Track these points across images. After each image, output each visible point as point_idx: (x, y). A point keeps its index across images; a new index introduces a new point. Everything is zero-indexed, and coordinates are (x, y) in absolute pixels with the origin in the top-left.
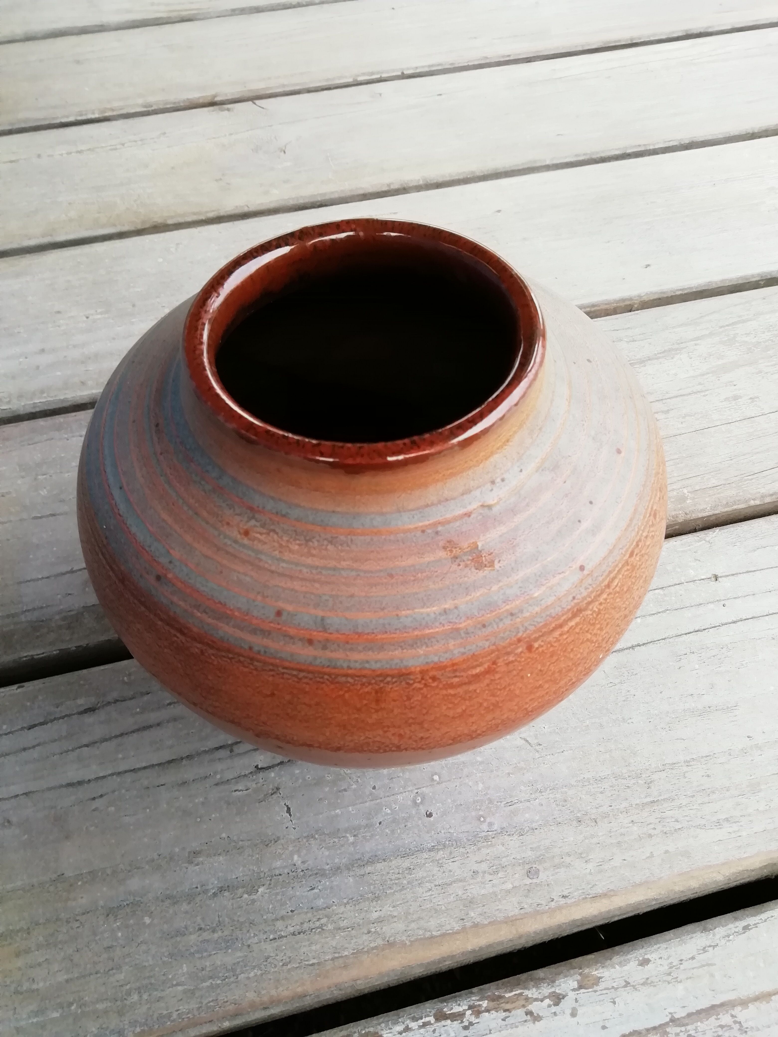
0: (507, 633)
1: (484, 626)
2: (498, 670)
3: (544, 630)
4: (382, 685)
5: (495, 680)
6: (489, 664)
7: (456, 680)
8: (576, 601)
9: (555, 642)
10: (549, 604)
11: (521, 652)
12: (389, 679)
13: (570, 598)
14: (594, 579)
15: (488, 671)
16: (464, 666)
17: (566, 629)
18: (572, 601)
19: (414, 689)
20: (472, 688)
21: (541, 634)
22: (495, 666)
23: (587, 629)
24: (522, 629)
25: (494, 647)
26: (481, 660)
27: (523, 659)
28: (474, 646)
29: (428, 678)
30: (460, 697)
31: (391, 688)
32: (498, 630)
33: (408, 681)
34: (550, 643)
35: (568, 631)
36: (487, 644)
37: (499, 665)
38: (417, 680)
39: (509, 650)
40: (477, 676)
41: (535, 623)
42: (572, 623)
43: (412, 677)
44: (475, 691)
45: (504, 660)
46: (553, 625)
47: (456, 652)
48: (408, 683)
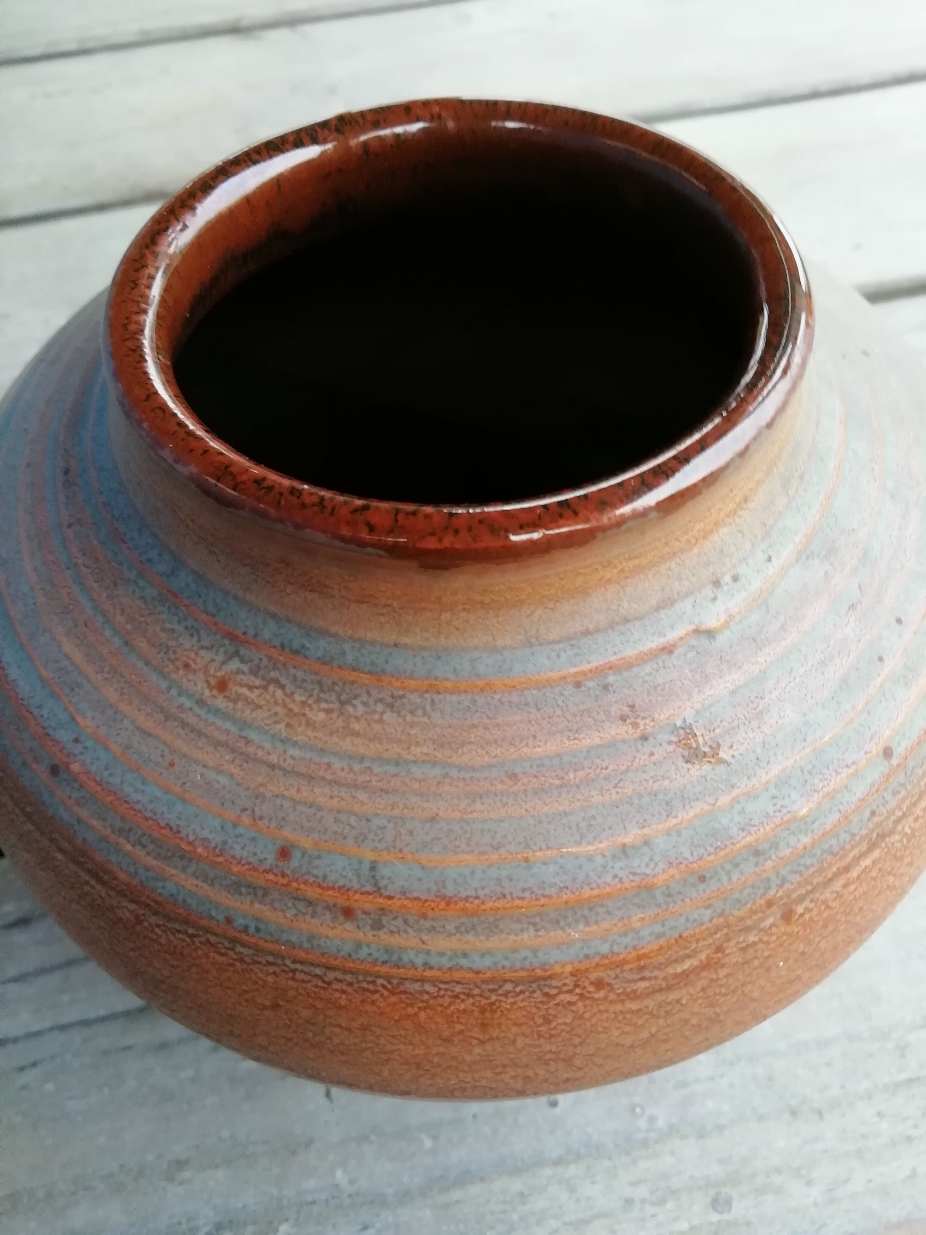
0: (748, 890)
1: (702, 879)
2: (726, 960)
3: (815, 881)
4: (494, 998)
5: (717, 979)
6: (708, 951)
7: (644, 984)
8: (876, 819)
9: (835, 899)
10: (828, 827)
11: (771, 926)
12: (509, 987)
13: (867, 813)
14: (909, 774)
15: (705, 966)
16: (661, 959)
17: (854, 873)
18: (869, 819)
19: (558, 1004)
20: (672, 996)
21: (810, 888)
22: (720, 955)
23: (889, 869)
24: (775, 881)
25: (721, 920)
26: (694, 946)
27: (774, 938)
28: (682, 920)
29: (587, 983)
30: (650, 1013)
31: (512, 1004)
32: (729, 887)
33: (546, 990)
34: (825, 902)
35: (859, 877)
36: (707, 914)
37: (728, 951)
38: (566, 988)
39: (749, 922)
40: (685, 974)
41: (802, 868)
42: (866, 862)
43: (554, 983)
44: (678, 1001)
45: (738, 943)
46: (834, 869)
47: (645, 933)
48: (546, 995)
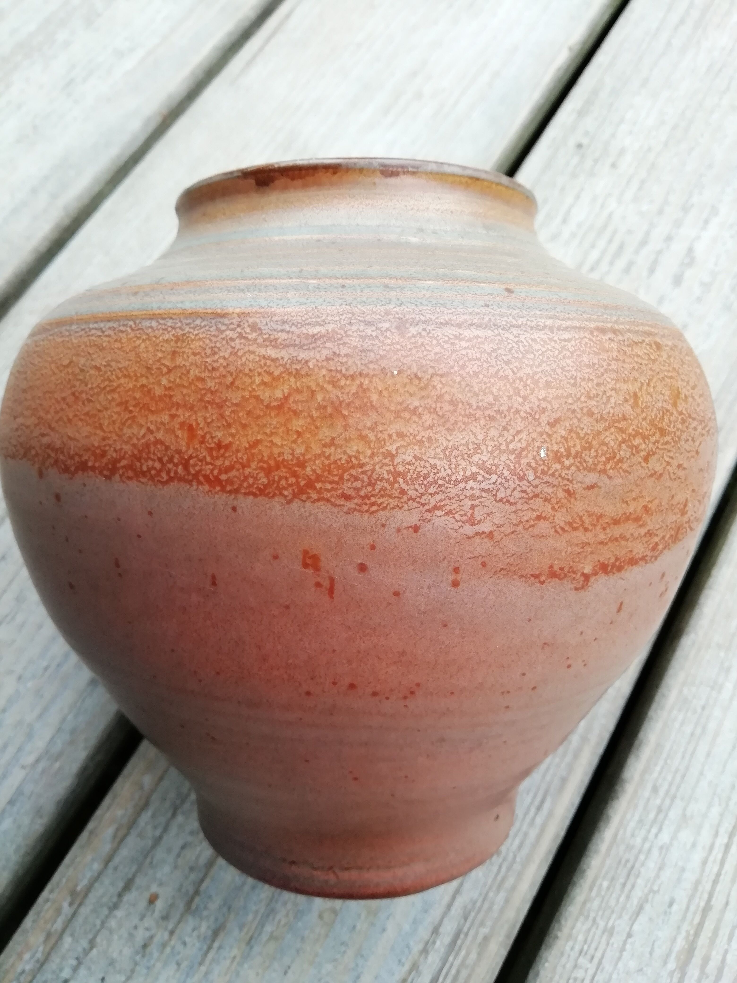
0: (373, 300)
2: (347, 340)
3: (429, 316)
6: (334, 326)
8: (489, 309)
9: (445, 342)
13: (482, 303)
15: (330, 337)
16: (298, 319)
17: (467, 333)
18: (483, 306)
20: (304, 355)
21: (423, 318)
22: (342, 332)
24: (395, 302)
25: (348, 307)
26: (324, 318)
28: (321, 300)
32: (360, 294)
34: (436, 338)
36: (339, 302)
37: (350, 333)
39: (369, 318)
40: (314, 338)
41: (418, 303)
42: (480, 333)
43: (226, 321)
45: (358, 330)
46: (446, 318)
48: (218, 329)
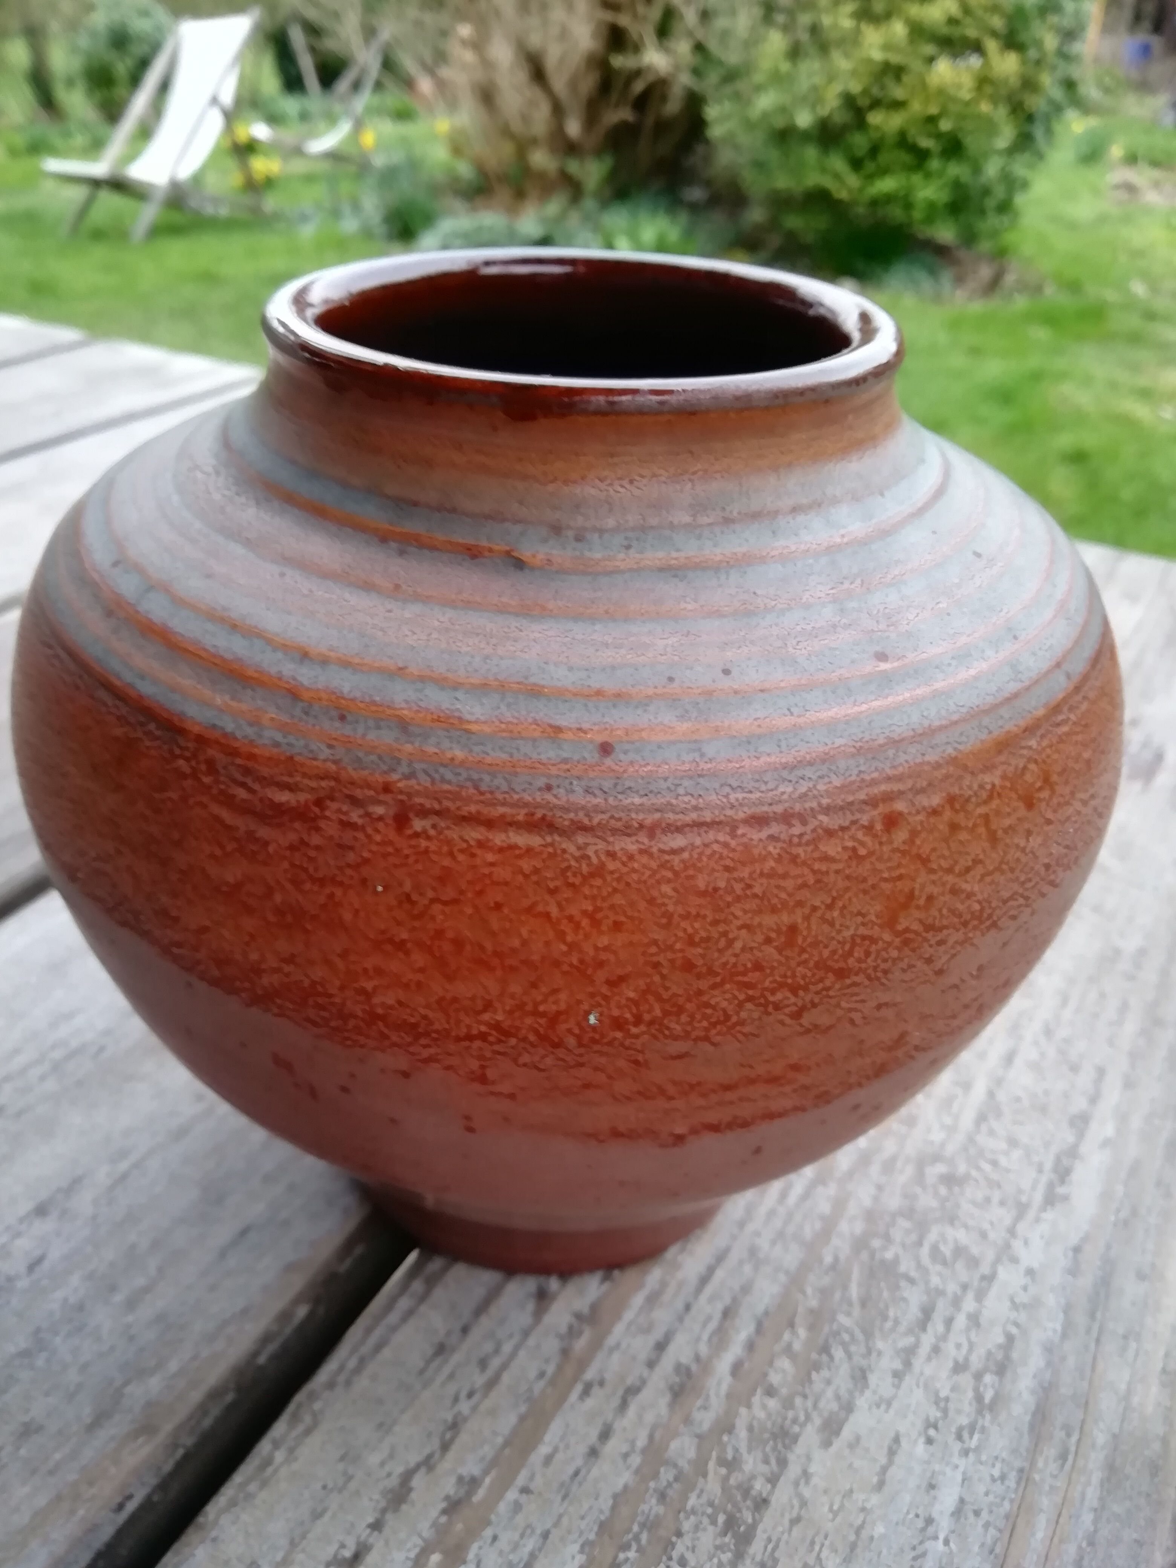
0: (373, 757)
1: (342, 718)
2: (322, 824)
3: (447, 803)
5: (307, 845)
6: (309, 796)
7: (243, 794)
8: (548, 797)
9: (462, 851)
10: (488, 760)
11: (381, 818)
13: (541, 782)
14: (620, 788)
15: (300, 814)
16: (265, 771)
17: (499, 838)
18: (540, 789)
19: (175, 770)
20: (263, 832)
21: (437, 806)
22: (316, 810)
23: (552, 885)
24: (404, 769)
25: (333, 767)
26: (298, 778)
27: (378, 838)
28: (302, 743)
29: (203, 758)
31: (148, 749)
32: (360, 742)
33: (174, 746)
34: (449, 842)
35: (501, 850)
36: (325, 753)
37: (327, 813)
38: (186, 753)
39: (358, 793)
40: (279, 810)
41: (437, 776)
42: (521, 839)
43: (181, 741)
44: (266, 844)
45: (339, 811)
46: (473, 808)
47: (268, 733)
48: (171, 752)
